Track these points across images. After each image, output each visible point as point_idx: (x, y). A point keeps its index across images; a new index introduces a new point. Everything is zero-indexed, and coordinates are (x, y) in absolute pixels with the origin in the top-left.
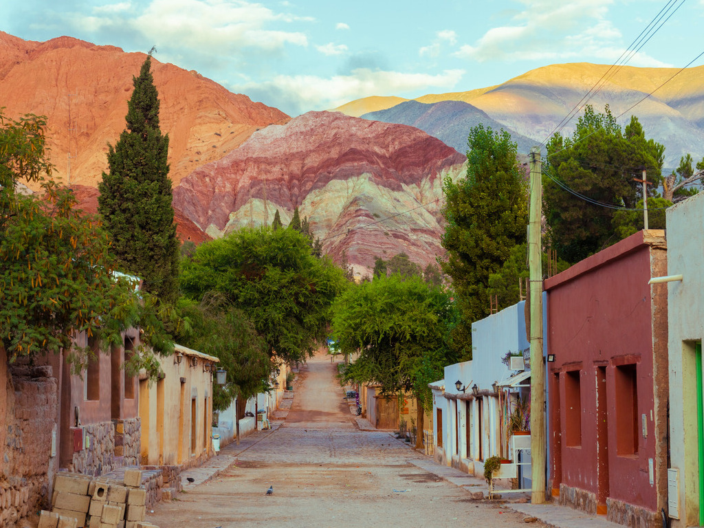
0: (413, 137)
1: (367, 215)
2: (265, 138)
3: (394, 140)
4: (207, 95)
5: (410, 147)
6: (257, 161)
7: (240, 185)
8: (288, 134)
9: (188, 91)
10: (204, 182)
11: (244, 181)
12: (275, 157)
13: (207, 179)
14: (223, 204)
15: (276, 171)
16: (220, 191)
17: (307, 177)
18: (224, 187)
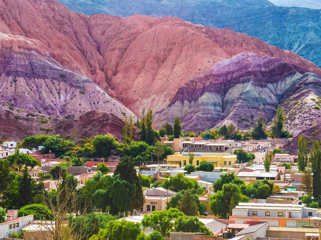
0: (279, 63)
1: (243, 100)
2: (220, 65)
3: (272, 64)
4: (208, 45)
5: (277, 67)
6: (214, 76)
7: (206, 85)
8: (231, 63)
9: (201, 44)
10: (193, 85)
11: (208, 83)
12: (222, 74)
13: (194, 83)
14: (198, 93)
15: (221, 79)
16: (198, 88)
17: (232, 82)
18: (200, 86)
